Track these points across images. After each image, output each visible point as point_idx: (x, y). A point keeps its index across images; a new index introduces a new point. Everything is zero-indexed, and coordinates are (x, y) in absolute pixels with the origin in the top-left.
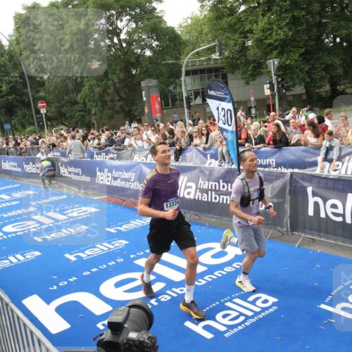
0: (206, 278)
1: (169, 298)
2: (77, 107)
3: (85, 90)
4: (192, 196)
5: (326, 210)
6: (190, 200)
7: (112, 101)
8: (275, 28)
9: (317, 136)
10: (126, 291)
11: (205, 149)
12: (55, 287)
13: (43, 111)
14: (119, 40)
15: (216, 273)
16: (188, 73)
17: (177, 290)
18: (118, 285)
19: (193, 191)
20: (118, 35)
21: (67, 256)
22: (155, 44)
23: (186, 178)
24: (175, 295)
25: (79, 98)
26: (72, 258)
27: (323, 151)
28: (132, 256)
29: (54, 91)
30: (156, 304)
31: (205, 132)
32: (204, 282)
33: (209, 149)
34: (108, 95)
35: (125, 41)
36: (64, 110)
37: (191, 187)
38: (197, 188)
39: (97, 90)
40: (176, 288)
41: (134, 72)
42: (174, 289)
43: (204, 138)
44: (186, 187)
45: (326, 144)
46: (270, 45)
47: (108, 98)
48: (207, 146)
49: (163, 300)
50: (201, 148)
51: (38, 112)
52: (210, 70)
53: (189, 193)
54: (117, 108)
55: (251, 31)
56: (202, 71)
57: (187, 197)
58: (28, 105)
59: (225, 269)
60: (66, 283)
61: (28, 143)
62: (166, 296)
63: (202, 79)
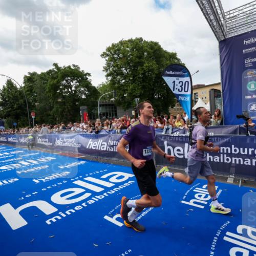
0: (115, 189)
1: (93, 202)
2: (50, 117)
3: (55, 109)
4: (105, 149)
5: (175, 153)
6: (104, 151)
7: (66, 115)
8: (136, 89)
9: (162, 124)
10: (67, 199)
11: (109, 131)
12: (23, 198)
13: (33, 117)
14: (71, 90)
15: (120, 187)
16: (100, 106)
17: (98, 197)
18: (62, 195)
19: (105, 146)
20: (71, 88)
21: (34, 180)
22: (87, 92)
23: (102, 140)
24: (97, 200)
25: (51, 113)
26: (37, 181)
27: (164, 130)
28: (72, 180)
29: (40, 110)
30: (85, 206)
31: (109, 123)
32: (113, 192)
33: (112, 130)
34: (65, 112)
35: (74, 90)
36: (44, 118)
37: (104, 145)
38: (107, 145)
39: (60, 110)
40: (98, 196)
41: (77, 103)
42: (96, 197)
43: (109, 126)
44: (102, 145)
45: (166, 127)
46: (134, 95)
47: (64, 114)
48: (111, 129)
49: (90, 203)
50: (107, 130)
51: (31, 117)
52: (109, 105)
53: (103, 148)
54: (68, 118)
55: (127, 90)
56: (106, 105)
57: (102, 149)
58: (26, 115)
59: (125, 184)
60: (30, 195)
61: (24, 131)
62: (92, 201)
63: (106, 108)
